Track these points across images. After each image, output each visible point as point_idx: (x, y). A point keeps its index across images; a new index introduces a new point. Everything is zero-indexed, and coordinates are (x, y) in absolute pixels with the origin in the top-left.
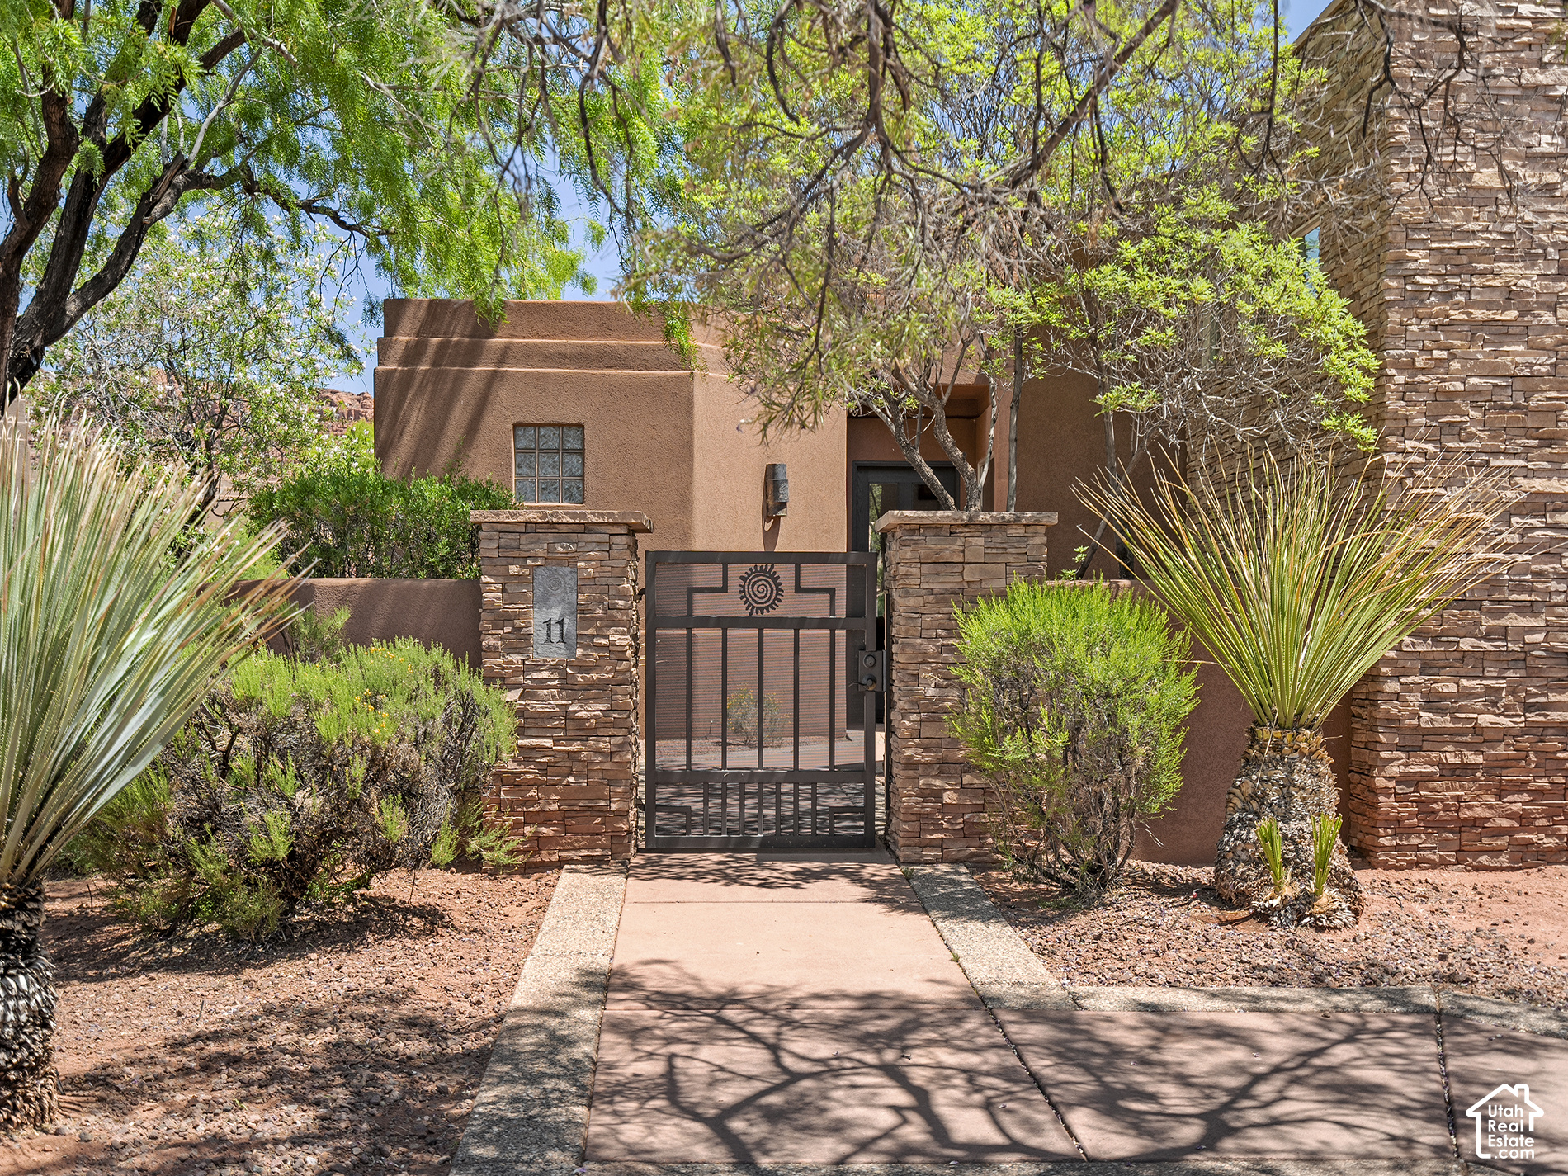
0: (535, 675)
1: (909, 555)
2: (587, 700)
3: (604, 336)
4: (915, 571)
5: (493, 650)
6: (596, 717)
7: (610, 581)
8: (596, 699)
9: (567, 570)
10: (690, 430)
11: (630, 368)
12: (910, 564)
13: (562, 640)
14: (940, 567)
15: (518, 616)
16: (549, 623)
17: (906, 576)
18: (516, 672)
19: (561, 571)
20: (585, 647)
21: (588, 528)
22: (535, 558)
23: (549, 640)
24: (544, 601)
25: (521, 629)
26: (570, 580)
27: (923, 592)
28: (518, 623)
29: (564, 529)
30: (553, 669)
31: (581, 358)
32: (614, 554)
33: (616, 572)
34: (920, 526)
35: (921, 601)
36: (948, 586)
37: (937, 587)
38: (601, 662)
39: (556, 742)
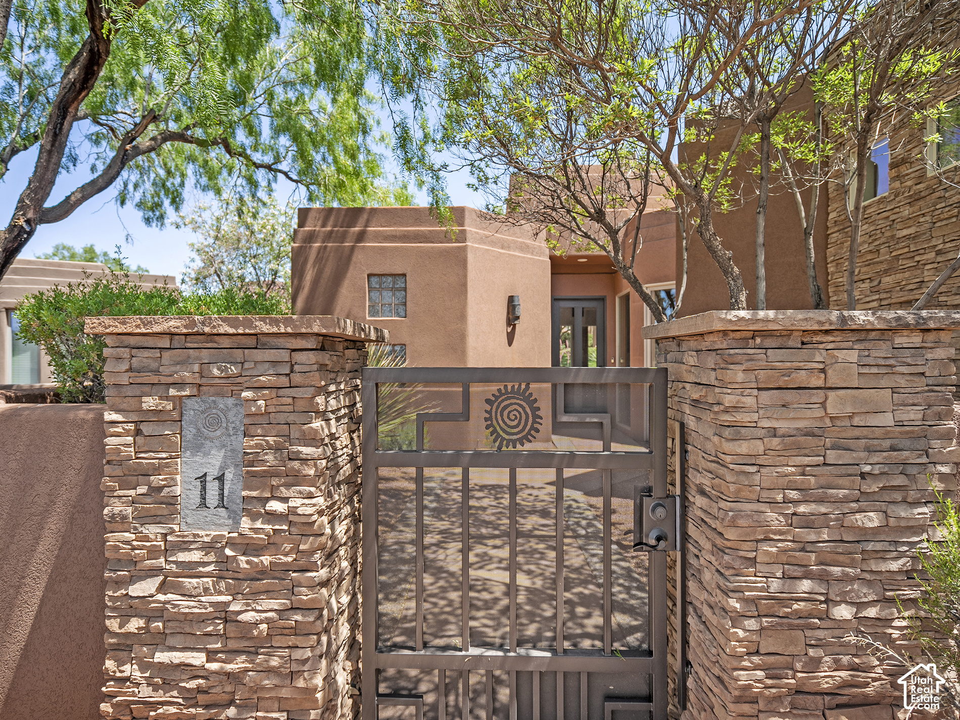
0: (183, 557)
1: (740, 376)
2: (255, 594)
3: (418, 226)
4: (749, 401)
5: (120, 521)
6: (268, 621)
7: (292, 418)
8: (269, 593)
9: (230, 401)
10: (465, 276)
11: (432, 242)
12: (743, 389)
13: (221, 505)
14: (789, 396)
15: (157, 470)
16: (203, 478)
17: (736, 408)
18: (153, 553)
19: (222, 403)
20: (254, 517)
21: (259, 341)
22: (180, 385)
23: (203, 504)
24: (197, 448)
25: (160, 488)
26: (236, 418)
27: (760, 433)
28: (157, 480)
29: (225, 342)
30: (207, 548)
31: (405, 238)
32: (297, 378)
33: (301, 405)
34: (755, 334)
35: (759, 447)
36: (801, 424)
37: (782, 425)
38: (277, 539)
39: (211, 656)
